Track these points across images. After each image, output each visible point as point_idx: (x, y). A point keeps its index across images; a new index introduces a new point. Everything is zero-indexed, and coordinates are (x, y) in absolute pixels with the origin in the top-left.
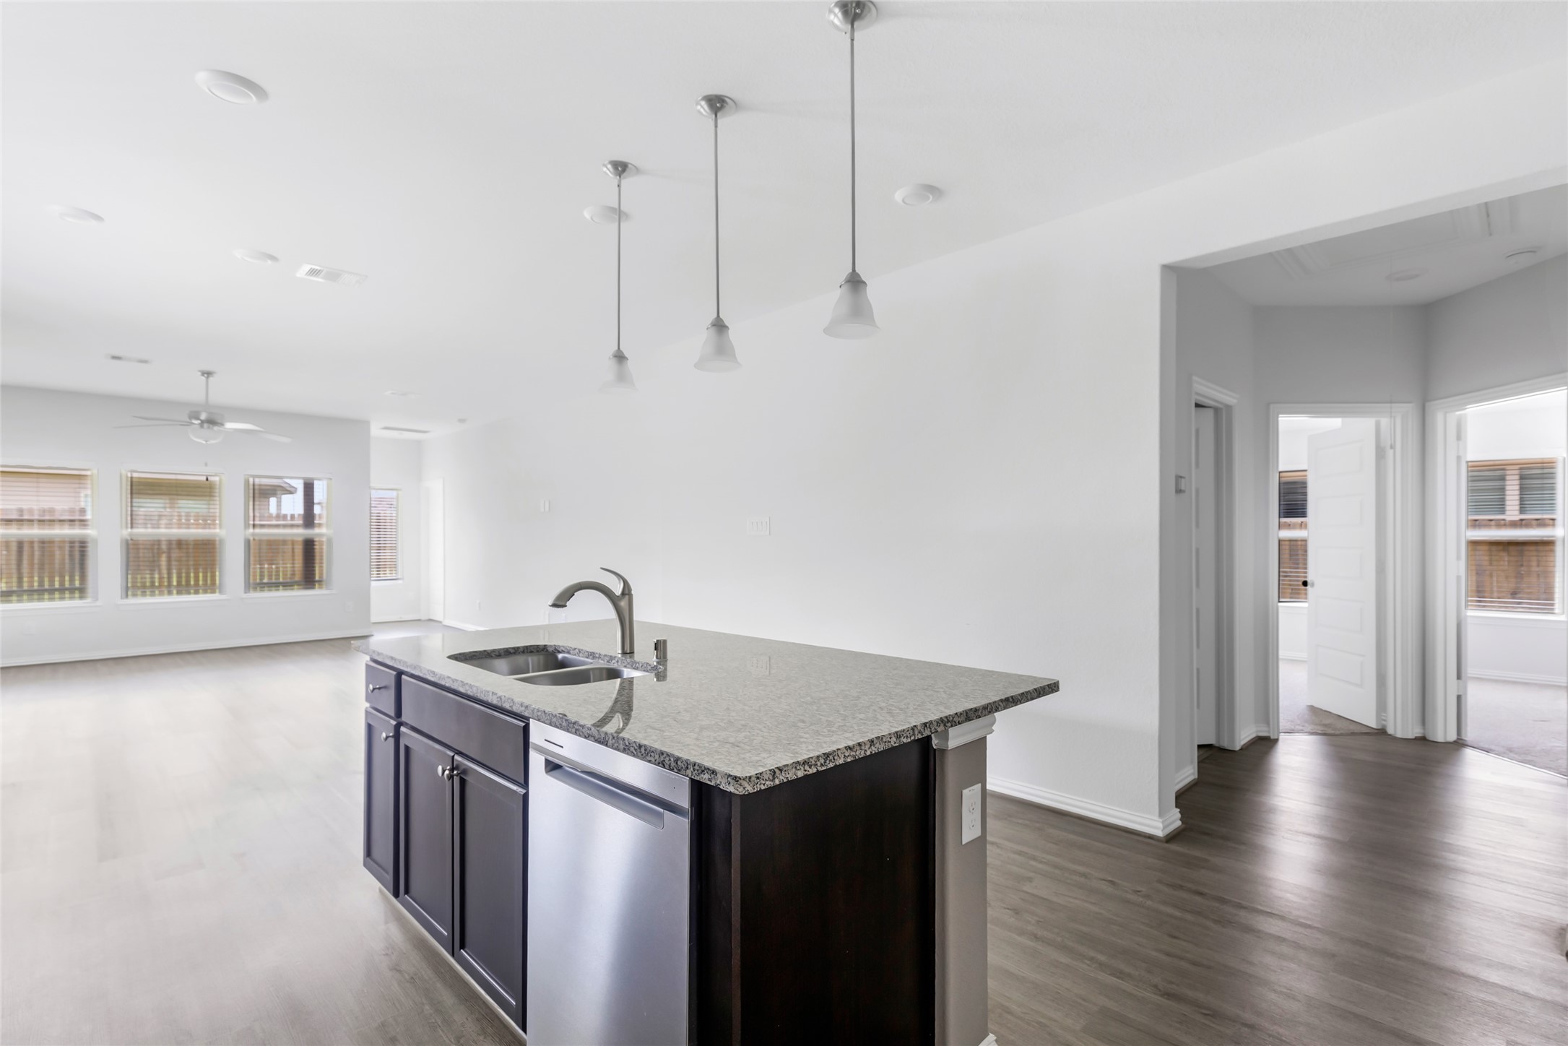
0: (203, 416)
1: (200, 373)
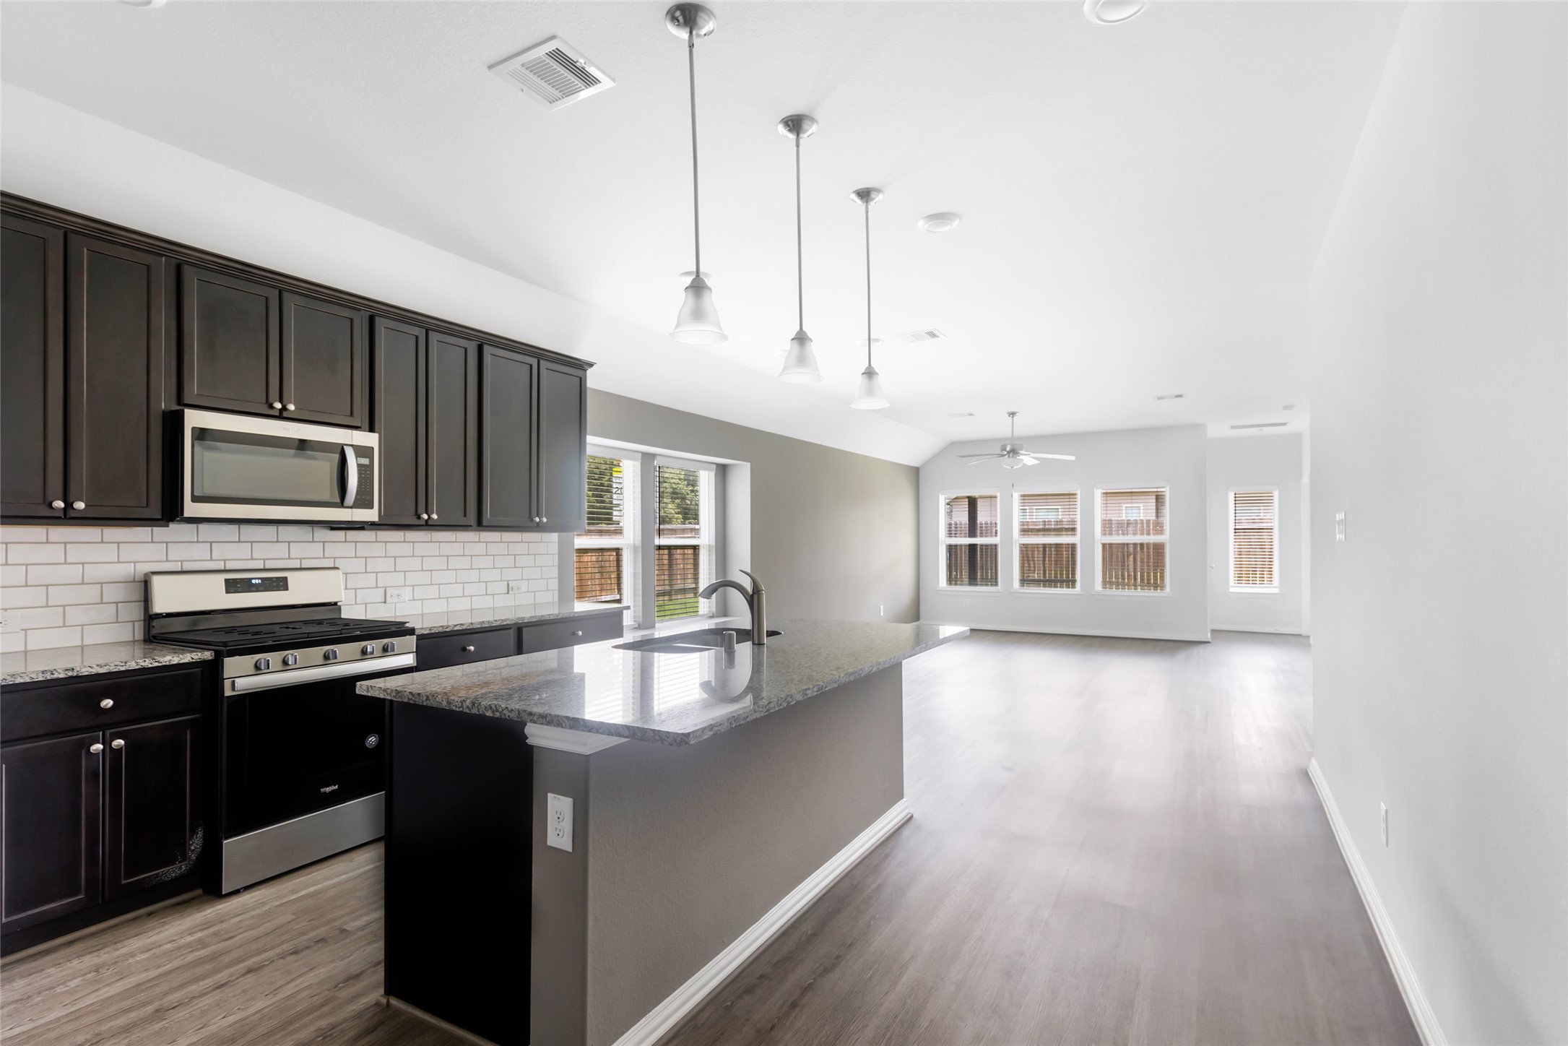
0: (1008, 449)
1: (1007, 415)
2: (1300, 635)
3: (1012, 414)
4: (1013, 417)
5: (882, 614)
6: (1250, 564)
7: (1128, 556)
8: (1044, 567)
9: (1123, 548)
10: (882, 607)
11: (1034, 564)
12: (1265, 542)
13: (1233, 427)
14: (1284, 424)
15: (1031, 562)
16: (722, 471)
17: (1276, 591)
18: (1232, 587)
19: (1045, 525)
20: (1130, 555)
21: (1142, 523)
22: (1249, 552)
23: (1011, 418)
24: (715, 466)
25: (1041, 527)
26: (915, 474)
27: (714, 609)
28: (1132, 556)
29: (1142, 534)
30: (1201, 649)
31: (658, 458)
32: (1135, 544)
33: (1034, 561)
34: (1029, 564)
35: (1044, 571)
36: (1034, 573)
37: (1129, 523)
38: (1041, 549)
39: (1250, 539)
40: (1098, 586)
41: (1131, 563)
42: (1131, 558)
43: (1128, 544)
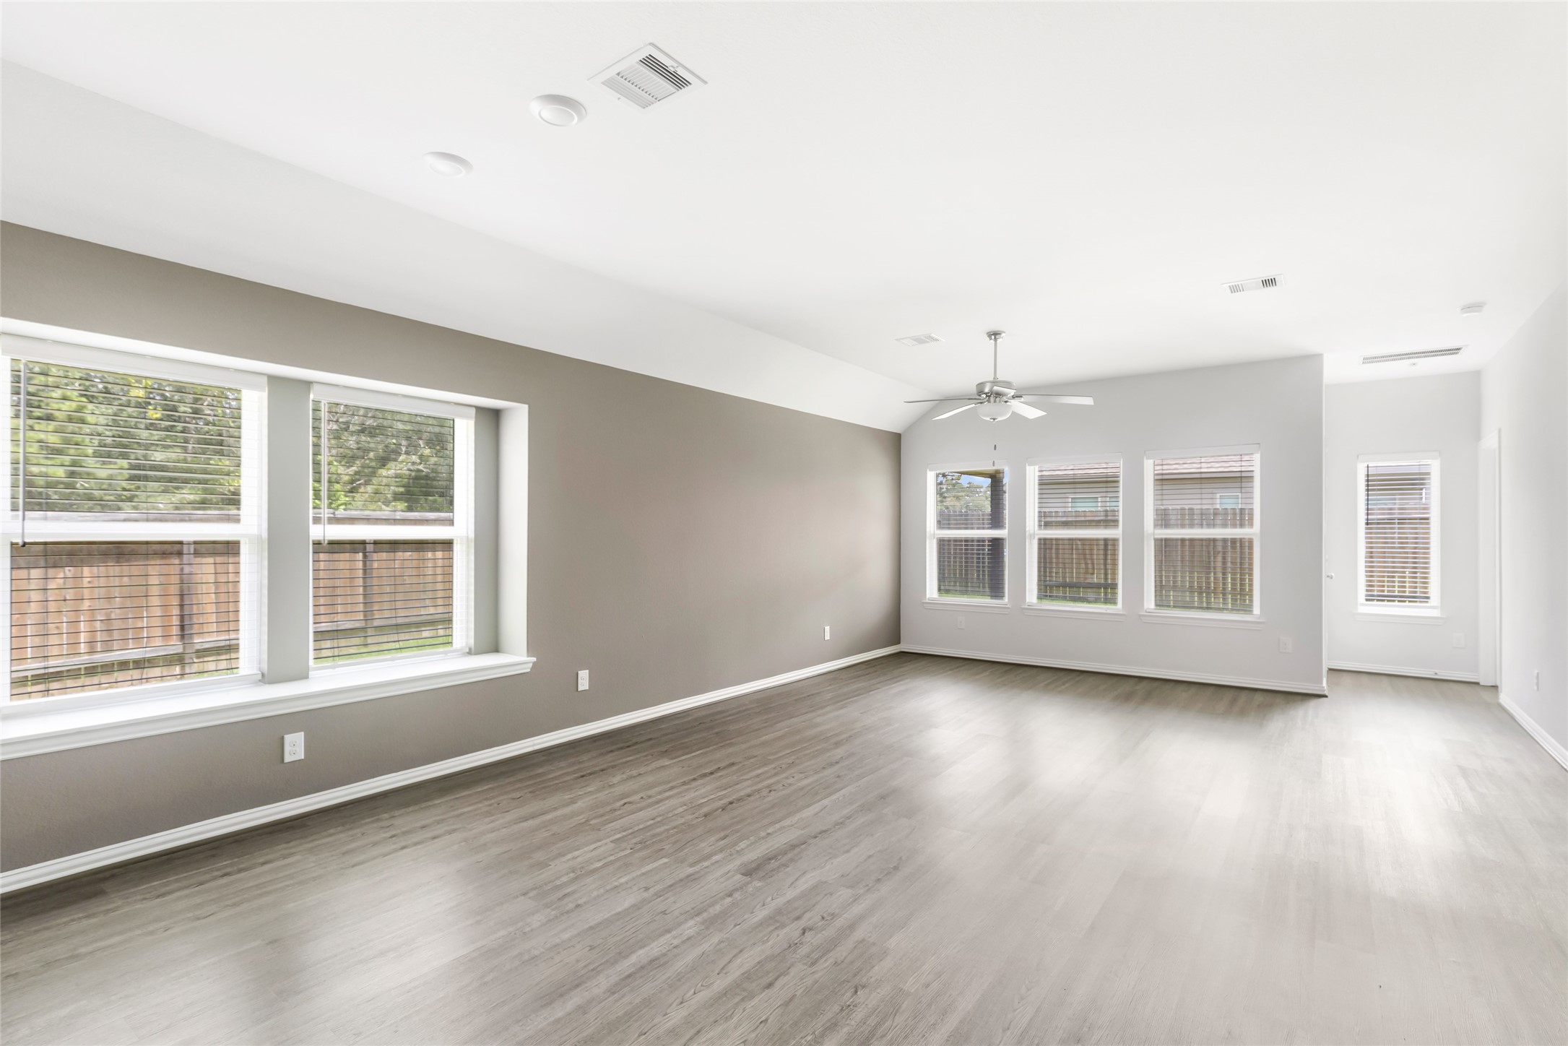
2: (1477, 684)
3: (994, 335)
4: (995, 339)
5: (827, 637)
6: (1385, 567)
7: (1216, 554)
8: (1106, 569)
9: (1208, 546)
10: (827, 628)
11: (1093, 564)
12: (1407, 538)
13: (1369, 360)
14: (1455, 351)
15: (1089, 562)
16: (492, 419)
17: (1436, 613)
18: (1362, 605)
19: (1106, 516)
20: (1219, 552)
21: (1234, 514)
22: (1384, 553)
23: (992, 342)
24: (473, 411)
25: (1102, 518)
26: (894, 443)
27: (472, 642)
28: (1220, 555)
29: (1234, 526)
30: (1314, 702)
31: (315, 388)
32: (1225, 540)
33: (1092, 559)
34: (1086, 564)
35: (1106, 574)
36: (1093, 574)
37: (1216, 513)
38: (1102, 547)
39: (1385, 533)
40: (1150, 602)
41: (1219, 564)
42: (1219, 558)
43: (1214, 540)
